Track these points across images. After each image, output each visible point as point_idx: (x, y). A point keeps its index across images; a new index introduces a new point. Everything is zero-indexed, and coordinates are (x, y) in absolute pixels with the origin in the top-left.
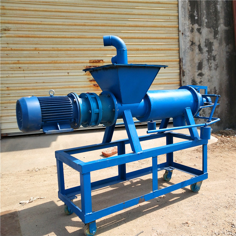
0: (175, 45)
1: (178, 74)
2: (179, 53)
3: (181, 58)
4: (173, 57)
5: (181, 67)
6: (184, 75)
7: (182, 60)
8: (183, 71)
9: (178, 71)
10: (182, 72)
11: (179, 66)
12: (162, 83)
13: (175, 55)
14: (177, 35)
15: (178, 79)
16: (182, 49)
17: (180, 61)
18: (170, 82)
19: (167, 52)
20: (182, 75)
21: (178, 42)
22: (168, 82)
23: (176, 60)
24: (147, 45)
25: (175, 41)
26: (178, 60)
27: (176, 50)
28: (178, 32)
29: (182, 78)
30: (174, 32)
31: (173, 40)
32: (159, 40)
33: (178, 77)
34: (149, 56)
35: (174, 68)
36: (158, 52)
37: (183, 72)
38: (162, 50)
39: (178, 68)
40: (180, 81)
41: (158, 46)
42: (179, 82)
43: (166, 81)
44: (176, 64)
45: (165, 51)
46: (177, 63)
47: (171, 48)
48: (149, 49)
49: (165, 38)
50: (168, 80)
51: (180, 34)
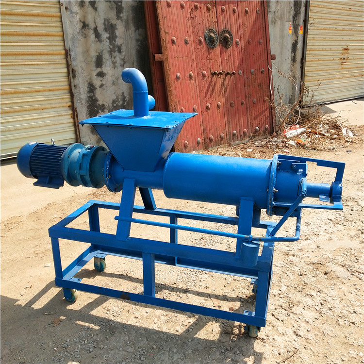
0: (56, 27)
1: (65, 75)
2: (64, 40)
3: (68, 49)
4: (54, 48)
5: (70, 63)
6: (74, 77)
7: (69, 53)
8: (73, 69)
9: (65, 70)
10: (71, 72)
11: (65, 62)
12: (40, 89)
13: (57, 44)
14: (57, 10)
15: (66, 83)
16: (67, 34)
17: (67, 54)
18: (54, 88)
19: (44, 38)
20: (71, 76)
21: (60, 23)
22: (51, 88)
23: (60, 52)
24: (7, 25)
25: (55, 22)
26: (63, 52)
27: (58, 36)
28: (58, 6)
29: (72, 80)
30: (52, 5)
31: (51, 18)
32: (27, 18)
33: (66, 79)
34: (13, 46)
35: (58, 66)
36: (28, 38)
37: (74, 71)
38: (34, 35)
39: (64, 66)
40: (70, 85)
41: (26, 28)
42: (68, 87)
43: (47, 87)
44: (61, 58)
45: (40, 37)
46: (63, 57)
47: (50, 33)
48: (11, 33)
49: (38, 16)
50: (51, 85)
51: (63, 9)
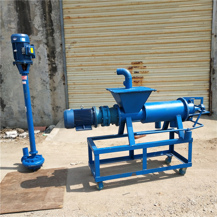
0: (207, 46)
1: (208, 72)
2: (211, 54)
3: (212, 58)
4: (204, 58)
5: (212, 66)
6: (214, 73)
7: (213, 60)
8: (213, 69)
9: (209, 70)
10: (212, 71)
11: (209, 65)
12: (192, 80)
13: (206, 56)
14: (210, 37)
15: (208, 77)
16: (213, 50)
17: (211, 60)
18: (200, 79)
19: (199, 53)
20: (212, 73)
21: (210, 44)
22: (199, 79)
23: (207, 60)
24: (181, 48)
25: (208, 44)
26: (209, 60)
27: (207, 51)
28: (211, 35)
29: (212, 75)
30: (207, 35)
31: (205, 42)
32: (192, 43)
33: (208, 75)
34: (182, 57)
35: (204, 67)
36: (190, 53)
37: (214, 70)
38: (194, 52)
39: (209, 67)
41: (190, 48)
42: (209, 79)
43: (196, 78)
44: (207, 64)
45: (197, 52)
46: (208, 62)
47: (203, 50)
48: (182, 51)
49: (198, 41)
50: (199, 77)
51: (213, 36)
